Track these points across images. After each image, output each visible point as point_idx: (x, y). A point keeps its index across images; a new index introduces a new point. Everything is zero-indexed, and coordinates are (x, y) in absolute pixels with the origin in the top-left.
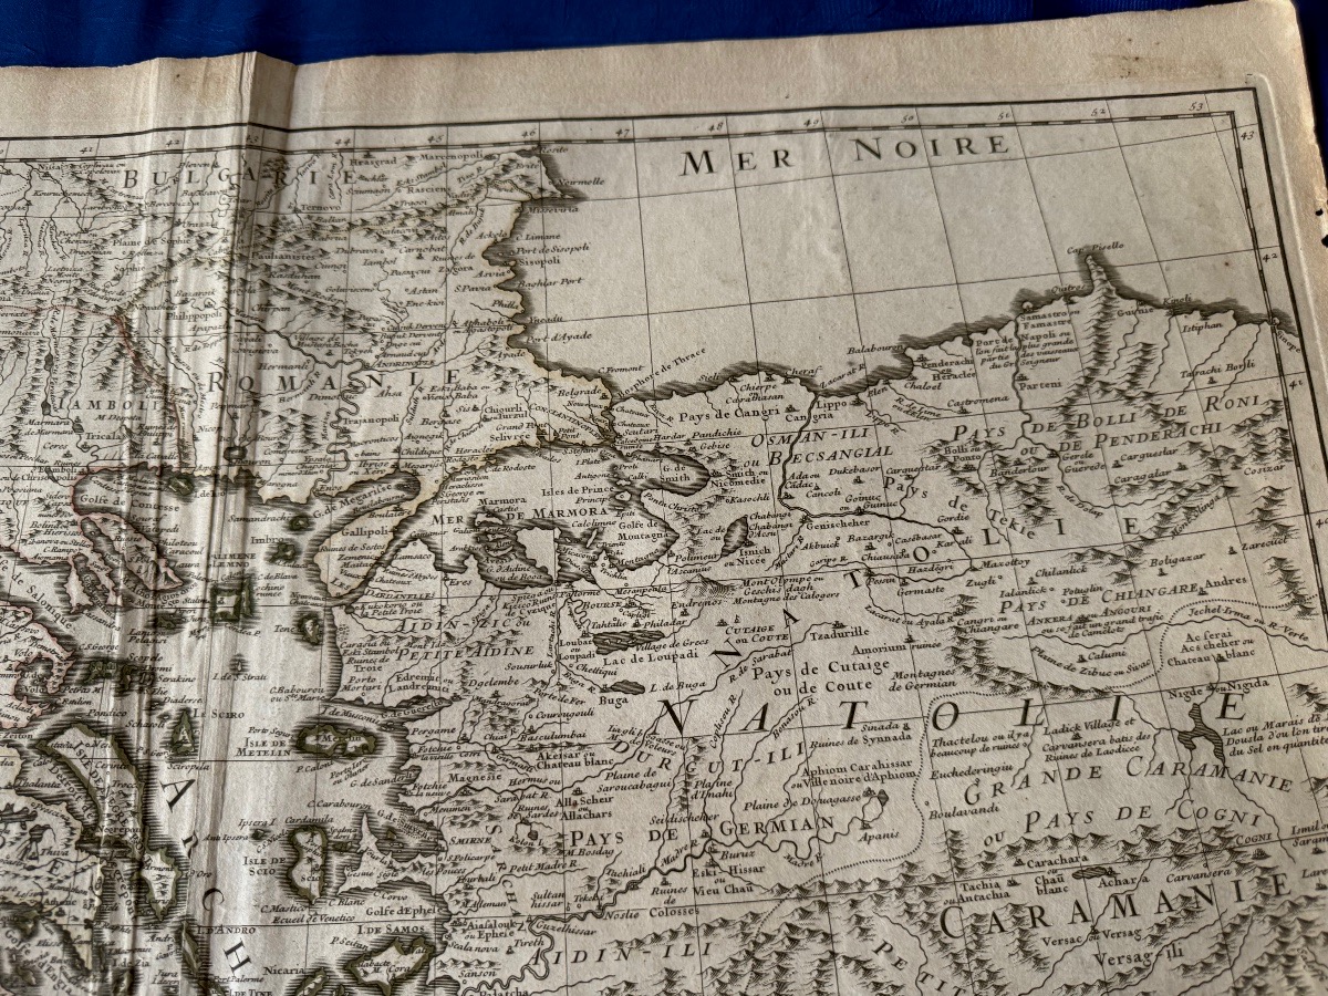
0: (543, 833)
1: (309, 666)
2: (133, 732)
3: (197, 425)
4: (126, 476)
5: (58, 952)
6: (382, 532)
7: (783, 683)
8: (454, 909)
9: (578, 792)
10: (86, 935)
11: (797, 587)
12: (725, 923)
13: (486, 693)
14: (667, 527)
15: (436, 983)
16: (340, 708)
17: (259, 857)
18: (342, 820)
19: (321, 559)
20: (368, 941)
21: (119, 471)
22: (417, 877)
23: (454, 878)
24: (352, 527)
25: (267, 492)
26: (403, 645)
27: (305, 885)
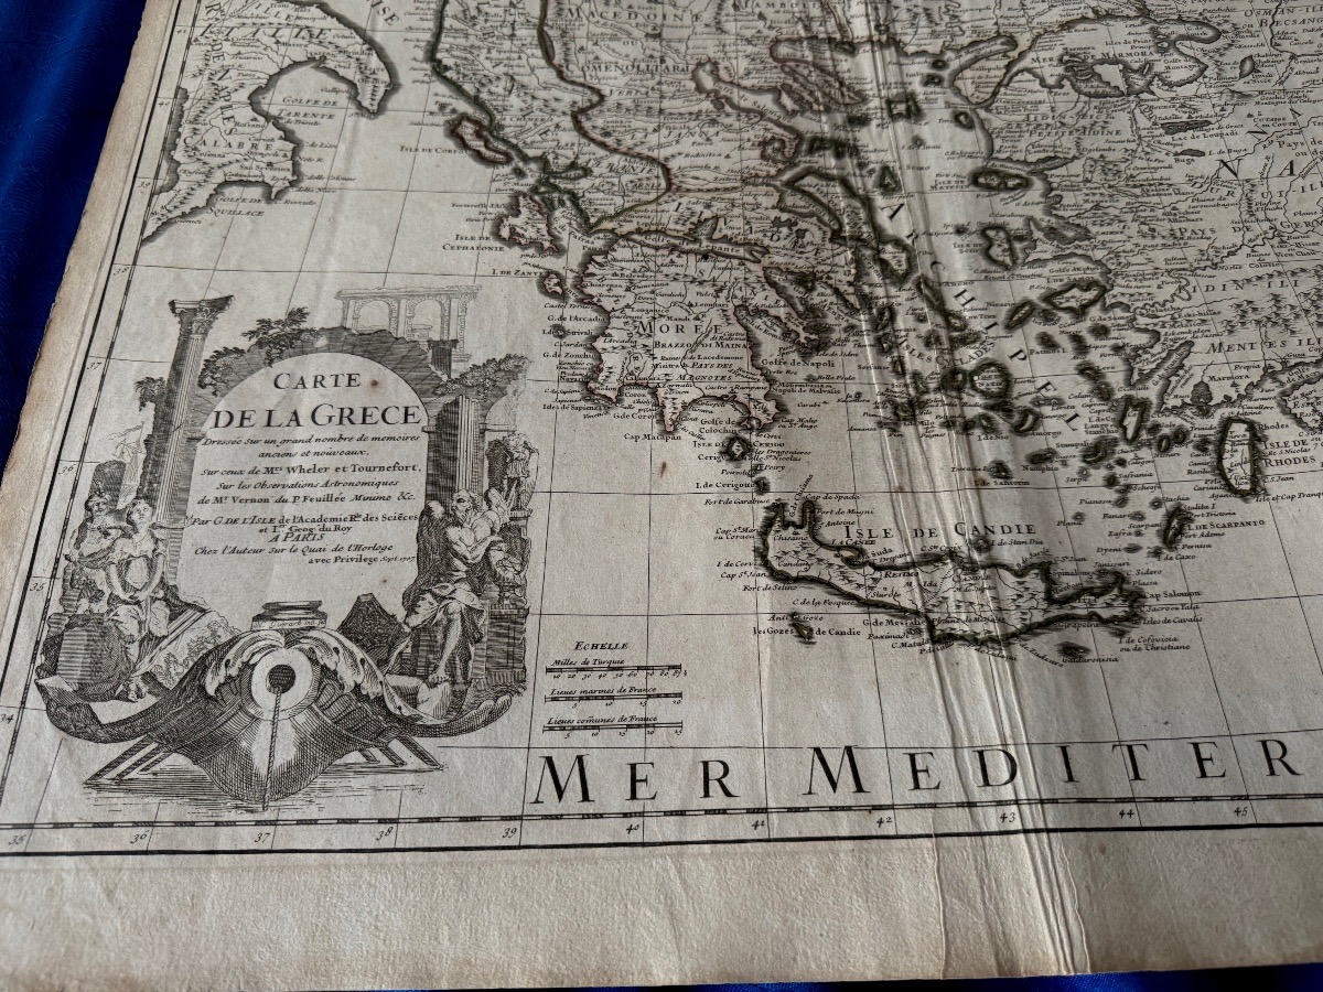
0: (1158, 229)
1: (970, 140)
2: (852, 180)
3: (848, 14)
4: (805, 44)
5: (833, 299)
6: (998, 68)
7: (1300, 149)
8: (1113, 267)
9: (1174, 209)
10: (851, 290)
11: (1297, 96)
12: (1303, 270)
13: (1096, 155)
14: (1197, 61)
15: (1113, 306)
16: (998, 163)
17: (965, 242)
18: (1016, 224)
19: (959, 83)
20: (1056, 286)
21: (800, 40)
22: (1079, 252)
23: (1106, 252)
24: (977, 65)
25: (911, 49)
26: (1031, 128)
27: (1001, 259)
